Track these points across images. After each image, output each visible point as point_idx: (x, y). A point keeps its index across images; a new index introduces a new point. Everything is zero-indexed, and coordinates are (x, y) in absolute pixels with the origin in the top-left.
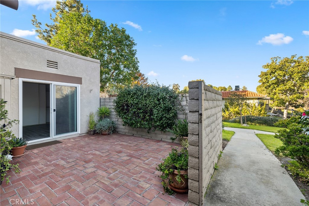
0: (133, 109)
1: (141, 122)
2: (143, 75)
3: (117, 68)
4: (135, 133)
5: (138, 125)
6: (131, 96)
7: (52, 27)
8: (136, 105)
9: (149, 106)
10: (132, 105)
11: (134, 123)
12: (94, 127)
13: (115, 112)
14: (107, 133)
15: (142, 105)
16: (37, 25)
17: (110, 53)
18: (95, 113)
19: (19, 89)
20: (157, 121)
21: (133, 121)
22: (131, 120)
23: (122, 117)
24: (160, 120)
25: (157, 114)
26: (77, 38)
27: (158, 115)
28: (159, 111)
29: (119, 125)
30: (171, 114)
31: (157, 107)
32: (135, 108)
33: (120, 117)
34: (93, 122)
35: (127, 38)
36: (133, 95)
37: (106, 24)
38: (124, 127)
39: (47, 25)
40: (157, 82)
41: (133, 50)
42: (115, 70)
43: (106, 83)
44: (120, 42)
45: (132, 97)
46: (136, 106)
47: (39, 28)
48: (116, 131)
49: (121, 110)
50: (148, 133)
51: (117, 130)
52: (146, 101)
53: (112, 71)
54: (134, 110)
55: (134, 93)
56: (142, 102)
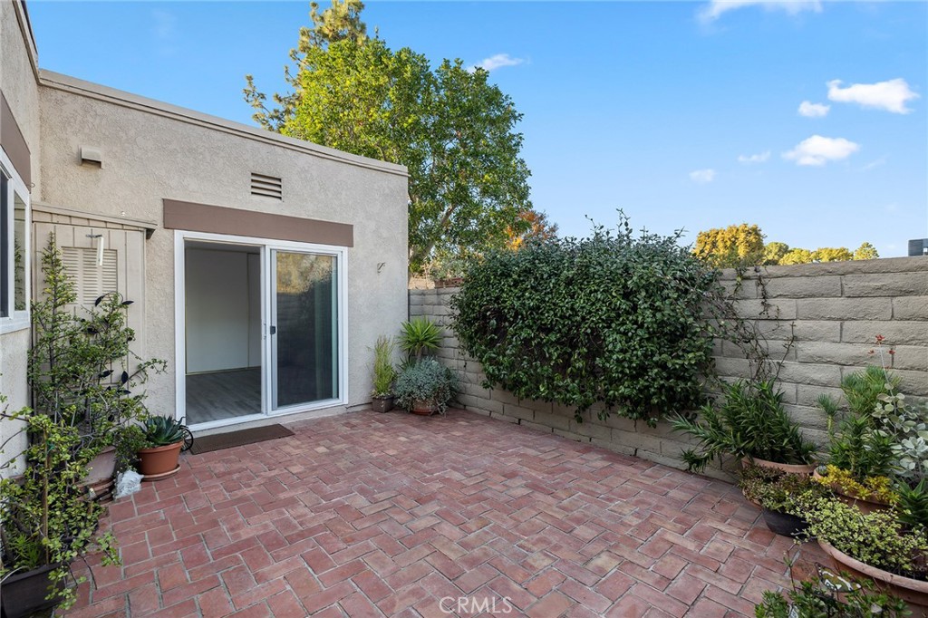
0: (521, 328)
1: (551, 379)
2: (542, 218)
3: (461, 196)
4: (526, 415)
5: (538, 389)
6: (515, 280)
7: (290, 103)
8: (531, 314)
9: (583, 319)
10: (517, 314)
11: (525, 380)
12: (390, 385)
13: (456, 339)
14: (429, 407)
15: (555, 315)
16: (256, 100)
17: (438, 151)
18: (391, 341)
19: (174, 265)
20: (619, 381)
21: (522, 374)
22: (512, 371)
23: (481, 357)
24: (634, 378)
25: (623, 351)
26: (345, 115)
27: (628, 355)
28: (632, 338)
29: (470, 381)
30: (691, 355)
31: (623, 324)
32: (526, 326)
33: (472, 354)
34: (387, 368)
35: (493, 99)
36: (519, 276)
37: (428, 64)
38: (486, 392)
39: (277, 96)
40: (624, 221)
41: (512, 137)
42: (455, 203)
43: (427, 245)
44: (469, 112)
45: (516, 283)
46: (533, 319)
47: (260, 109)
48: (458, 402)
49: (476, 332)
50: (580, 420)
51: (463, 399)
52: (572, 297)
53: (446, 208)
54: (524, 335)
55: (525, 271)
56: (554, 304)
